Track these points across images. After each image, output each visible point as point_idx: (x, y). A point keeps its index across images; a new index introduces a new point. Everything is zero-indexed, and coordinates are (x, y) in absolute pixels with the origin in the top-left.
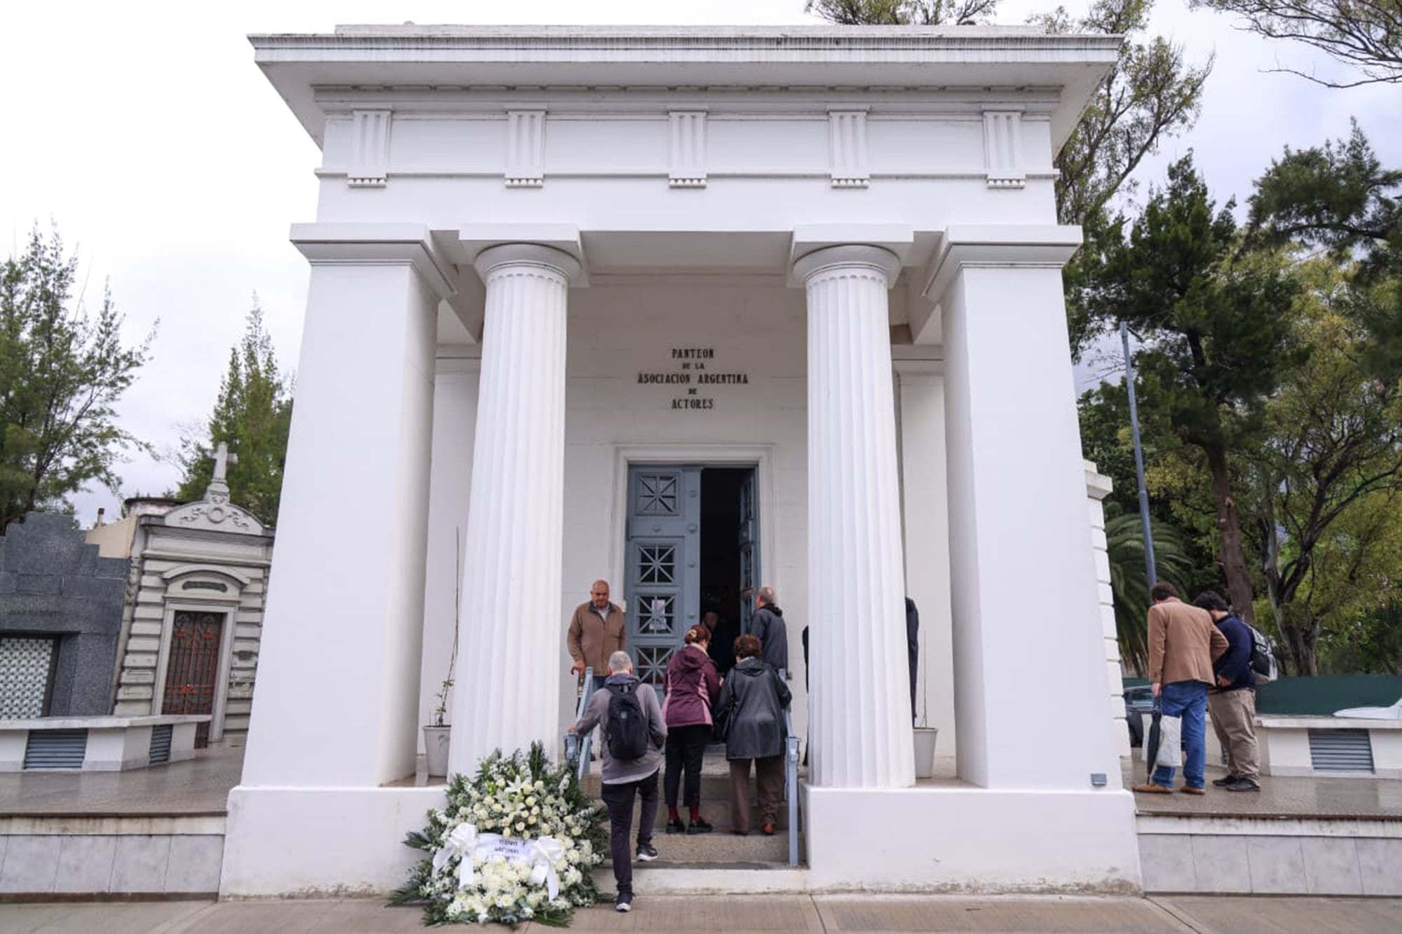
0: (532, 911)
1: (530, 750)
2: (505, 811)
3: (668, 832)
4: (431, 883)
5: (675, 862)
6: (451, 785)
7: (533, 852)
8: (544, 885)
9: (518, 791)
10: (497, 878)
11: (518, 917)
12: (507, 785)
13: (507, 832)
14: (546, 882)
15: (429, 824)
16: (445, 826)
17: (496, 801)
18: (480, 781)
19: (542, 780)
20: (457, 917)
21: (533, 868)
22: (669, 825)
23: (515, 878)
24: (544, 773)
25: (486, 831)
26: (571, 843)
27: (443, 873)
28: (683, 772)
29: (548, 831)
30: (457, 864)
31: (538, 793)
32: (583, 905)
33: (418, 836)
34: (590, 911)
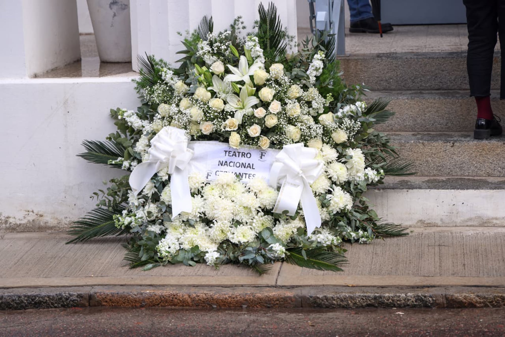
0: (284, 249)
1: (258, 18)
2: (228, 108)
3: (478, 137)
4: (130, 211)
5: (490, 179)
6: (141, 73)
7: (277, 166)
8: (297, 213)
9: (247, 79)
10: (227, 203)
11: (263, 256)
12: (227, 71)
13: (235, 138)
14: (300, 208)
15: (114, 130)
16: (140, 132)
17: (214, 94)
18: (184, 67)
19: (281, 62)
20: (174, 257)
21: (279, 189)
22: (479, 126)
23: (255, 204)
24: (283, 51)
25: (203, 137)
26: (332, 154)
27: (146, 198)
28: (498, 46)
29: (297, 137)
30: (164, 184)
31: (277, 82)
32: (357, 241)
33: (101, 147)
34: (369, 248)
